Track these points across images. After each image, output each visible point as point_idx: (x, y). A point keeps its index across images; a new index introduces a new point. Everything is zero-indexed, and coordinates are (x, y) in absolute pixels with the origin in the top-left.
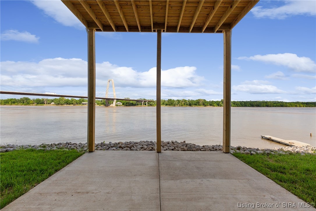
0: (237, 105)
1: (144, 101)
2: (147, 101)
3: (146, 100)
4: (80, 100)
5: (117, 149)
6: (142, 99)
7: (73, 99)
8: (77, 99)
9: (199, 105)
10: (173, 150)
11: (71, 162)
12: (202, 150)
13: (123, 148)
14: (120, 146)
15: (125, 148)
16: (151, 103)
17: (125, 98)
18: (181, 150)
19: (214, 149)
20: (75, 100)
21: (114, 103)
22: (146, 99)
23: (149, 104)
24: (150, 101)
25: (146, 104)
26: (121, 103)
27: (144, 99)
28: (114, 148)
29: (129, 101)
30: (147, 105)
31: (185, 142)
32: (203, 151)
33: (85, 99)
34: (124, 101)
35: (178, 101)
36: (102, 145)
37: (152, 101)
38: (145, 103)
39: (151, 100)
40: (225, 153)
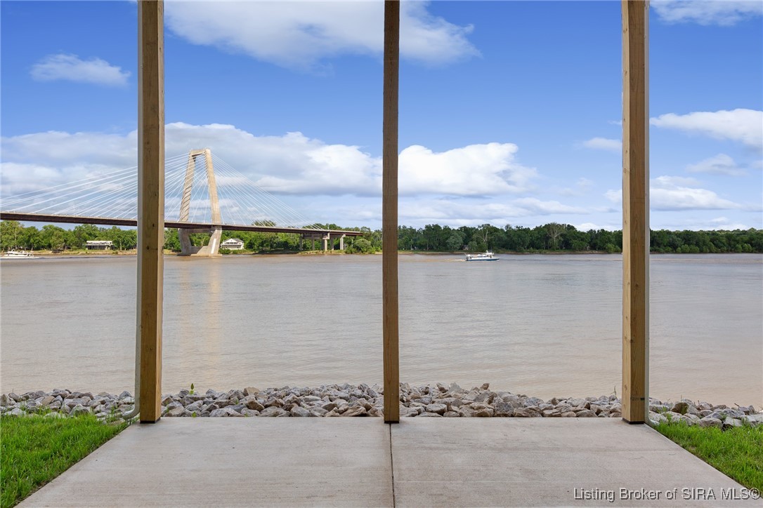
0: (697, 244)
1: (333, 235)
2: (342, 233)
3: (340, 228)
4: (78, 234)
5: (239, 411)
6: (322, 227)
7: (50, 227)
8: (69, 227)
9: (546, 248)
10: (441, 413)
11: (83, 455)
12: (547, 412)
13: (260, 410)
14: (252, 403)
15: (271, 410)
16: (360, 241)
17: (257, 224)
18: (473, 415)
19: (591, 410)
20: (60, 230)
21: (215, 240)
22: (338, 225)
23: (350, 243)
24: (354, 235)
25: (337, 247)
26: (241, 243)
27: (333, 227)
28: (230, 410)
29: (273, 234)
30: (342, 248)
31: (486, 387)
32: (551, 416)
33: (99, 226)
34: (254, 234)
35: (467, 233)
36: (186, 398)
37: (361, 235)
38: (335, 242)
39: (357, 229)
40: (631, 423)
